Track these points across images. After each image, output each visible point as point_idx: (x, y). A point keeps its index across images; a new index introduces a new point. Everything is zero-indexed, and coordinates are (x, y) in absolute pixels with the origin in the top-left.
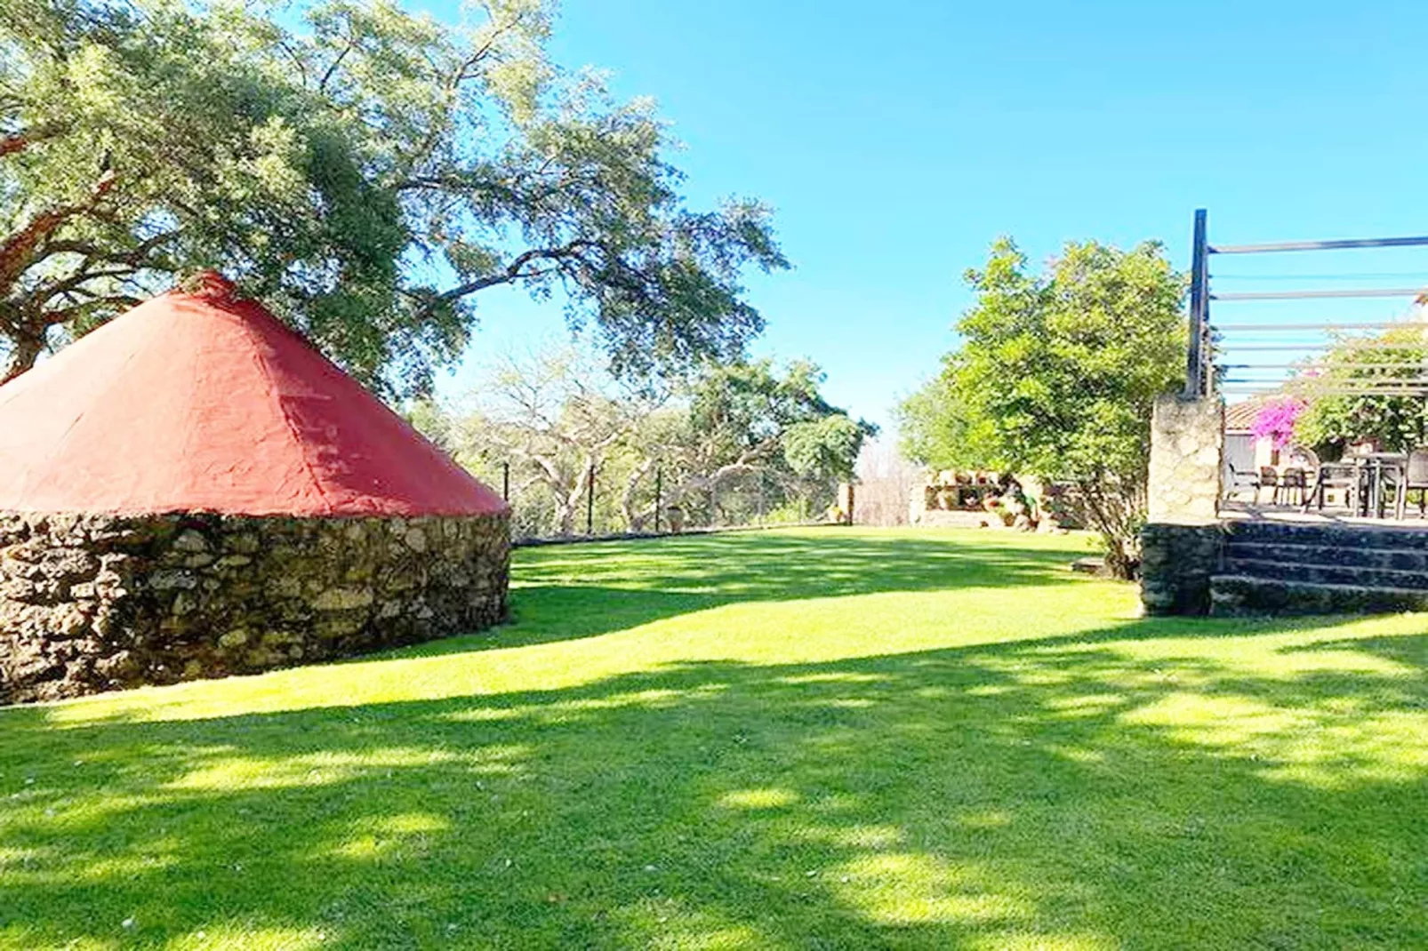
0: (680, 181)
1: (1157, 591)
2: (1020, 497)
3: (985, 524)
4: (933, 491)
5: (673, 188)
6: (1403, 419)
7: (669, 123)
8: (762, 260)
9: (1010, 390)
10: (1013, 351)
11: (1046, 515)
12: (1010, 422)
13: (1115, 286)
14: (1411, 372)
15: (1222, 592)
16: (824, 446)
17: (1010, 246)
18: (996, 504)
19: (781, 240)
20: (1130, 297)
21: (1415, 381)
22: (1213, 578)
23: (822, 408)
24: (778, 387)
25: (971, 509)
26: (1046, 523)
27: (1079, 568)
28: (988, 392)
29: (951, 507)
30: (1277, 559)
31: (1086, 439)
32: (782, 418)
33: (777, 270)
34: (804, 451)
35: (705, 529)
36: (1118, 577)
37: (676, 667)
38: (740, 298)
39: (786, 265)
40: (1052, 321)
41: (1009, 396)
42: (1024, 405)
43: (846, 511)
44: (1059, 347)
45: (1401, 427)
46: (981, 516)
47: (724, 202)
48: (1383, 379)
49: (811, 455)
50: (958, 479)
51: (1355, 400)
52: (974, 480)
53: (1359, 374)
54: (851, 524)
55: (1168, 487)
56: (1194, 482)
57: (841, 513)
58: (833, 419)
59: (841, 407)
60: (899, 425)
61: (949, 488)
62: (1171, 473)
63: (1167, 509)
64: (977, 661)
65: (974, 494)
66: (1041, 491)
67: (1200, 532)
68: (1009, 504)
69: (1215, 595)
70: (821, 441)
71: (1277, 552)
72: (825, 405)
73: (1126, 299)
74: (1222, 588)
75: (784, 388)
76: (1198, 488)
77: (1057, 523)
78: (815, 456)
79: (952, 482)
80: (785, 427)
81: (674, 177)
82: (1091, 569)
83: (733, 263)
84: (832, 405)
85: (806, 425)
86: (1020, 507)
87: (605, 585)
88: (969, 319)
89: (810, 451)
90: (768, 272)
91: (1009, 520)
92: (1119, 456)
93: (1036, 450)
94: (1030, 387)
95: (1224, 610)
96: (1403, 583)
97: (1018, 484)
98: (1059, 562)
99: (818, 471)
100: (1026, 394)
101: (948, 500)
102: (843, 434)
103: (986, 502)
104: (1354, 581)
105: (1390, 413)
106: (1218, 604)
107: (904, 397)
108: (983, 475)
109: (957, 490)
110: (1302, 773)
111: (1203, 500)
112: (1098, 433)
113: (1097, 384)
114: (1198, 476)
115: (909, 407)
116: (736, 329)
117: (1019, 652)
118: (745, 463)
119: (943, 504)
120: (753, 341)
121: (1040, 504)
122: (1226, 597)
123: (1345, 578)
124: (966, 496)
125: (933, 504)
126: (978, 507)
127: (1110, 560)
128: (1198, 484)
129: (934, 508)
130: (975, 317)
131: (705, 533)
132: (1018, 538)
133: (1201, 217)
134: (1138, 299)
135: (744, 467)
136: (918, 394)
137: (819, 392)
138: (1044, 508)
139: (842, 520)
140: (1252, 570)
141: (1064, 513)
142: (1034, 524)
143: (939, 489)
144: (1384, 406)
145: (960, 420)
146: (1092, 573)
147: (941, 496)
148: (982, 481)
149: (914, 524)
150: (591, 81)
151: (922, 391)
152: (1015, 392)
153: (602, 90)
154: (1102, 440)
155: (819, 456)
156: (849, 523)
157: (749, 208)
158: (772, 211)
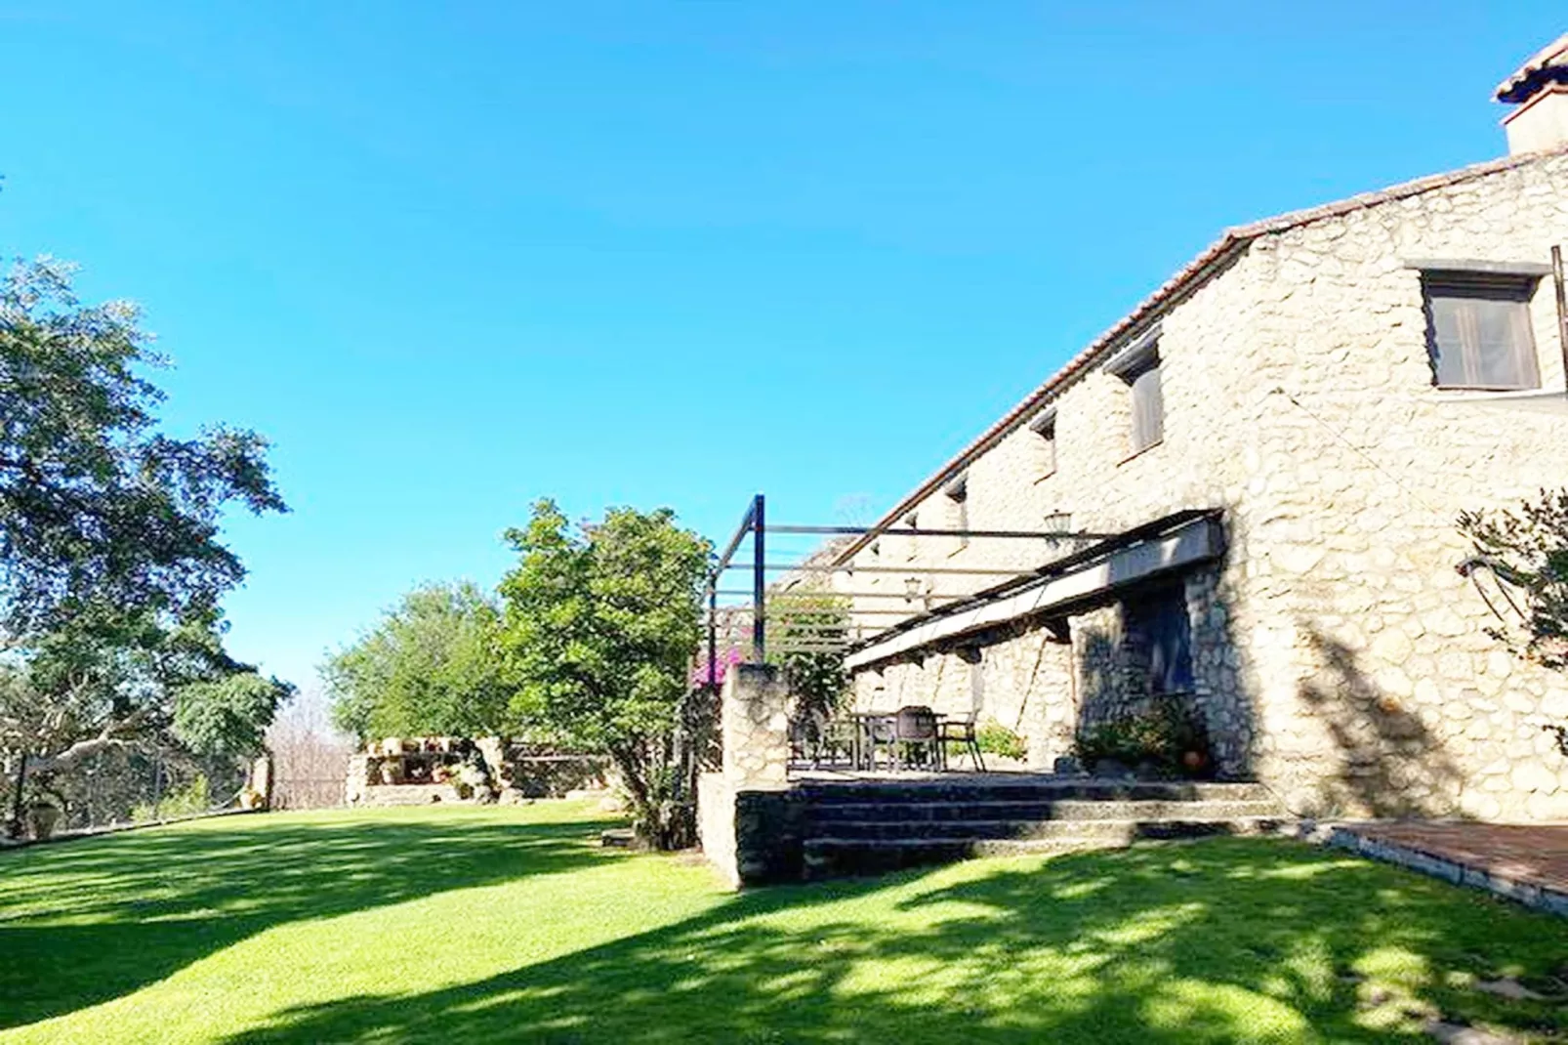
0: (158, 402)
1: (752, 860)
2: (482, 765)
3: (437, 799)
4: (375, 763)
5: (145, 409)
6: (825, 674)
7: (149, 334)
8: (252, 501)
9: (556, 656)
10: (563, 614)
11: (506, 784)
12: (557, 689)
13: (654, 554)
14: (832, 633)
15: (814, 856)
16: (228, 712)
17: (549, 507)
18: (448, 774)
19: (278, 480)
20: (667, 565)
21: (835, 640)
22: (806, 843)
23: (225, 664)
24: (168, 639)
25: (419, 781)
26: (509, 795)
27: (609, 841)
28: (534, 655)
29: (397, 782)
30: (846, 818)
31: (631, 705)
32: (171, 679)
33: (270, 512)
34: (203, 718)
35: (81, 831)
36: (654, 849)
37: (297, 1017)
38: (218, 540)
39: (282, 508)
40: (597, 586)
41: (556, 661)
42: (569, 670)
43: (263, 794)
44: (604, 611)
45: (825, 681)
46: (431, 790)
47: (208, 431)
48: (810, 638)
49: (211, 723)
50: (405, 747)
51: (788, 656)
52: (422, 747)
53: (791, 633)
54: (268, 810)
55: (745, 754)
56: (768, 748)
57: (258, 796)
58: (237, 678)
59: (249, 662)
60: (331, 685)
61: (395, 759)
62: (746, 739)
63: (743, 775)
64: (646, 955)
65: (421, 763)
66: (501, 757)
67: (787, 797)
68: (468, 774)
69: (808, 858)
70: (226, 705)
71: (845, 812)
72: (230, 661)
73: (664, 566)
74: (815, 852)
75: (177, 640)
76: (772, 754)
77: (521, 792)
78: (217, 725)
79: (397, 751)
80: (172, 689)
81: (150, 397)
82: (624, 842)
83: (213, 501)
84: (238, 660)
85: (205, 685)
86: (481, 776)
87: (37, 924)
88: (514, 580)
89: (209, 720)
90: (258, 513)
91: (465, 792)
92: (663, 722)
93: (582, 717)
94: (576, 653)
95: (818, 874)
96: (952, 832)
97: (479, 751)
98: (579, 837)
99: (219, 744)
100: (573, 659)
101: (393, 773)
102: (255, 696)
103: (436, 774)
104: (914, 835)
105: (817, 668)
106: (811, 867)
107: (337, 652)
108: (432, 741)
109: (403, 760)
110: (1012, 1018)
111: (775, 765)
112: (640, 699)
113: (638, 648)
114: (771, 741)
115: (344, 665)
116: (207, 577)
117: (681, 938)
118: (111, 736)
119: (387, 778)
120: (228, 593)
121: (499, 771)
122: (820, 861)
123: (907, 833)
124: (413, 768)
125: (375, 779)
126: (426, 779)
127: (643, 830)
128: (771, 750)
129: (376, 783)
130: (521, 579)
131: (84, 836)
132: (476, 813)
133: (760, 501)
134: (677, 567)
135: (110, 742)
136: (354, 649)
137: (223, 645)
138: (503, 776)
139: (259, 805)
140: (834, 832)
141: (525, 780)
142: (496, 795)
143: (383, 759)
144: (812, 662)
145: (419, 681)
146: (624, 846)
147: (386, 770)
148: (432, 748)
149: (351, 804)
150: (48, 272)
151: (359, 645)
152: (562, 657)
153: (62, 287)
154: (648, 705)
155: (223, 724)
156: (265, 809)
157: (242, 442)
158: (267, 446)
